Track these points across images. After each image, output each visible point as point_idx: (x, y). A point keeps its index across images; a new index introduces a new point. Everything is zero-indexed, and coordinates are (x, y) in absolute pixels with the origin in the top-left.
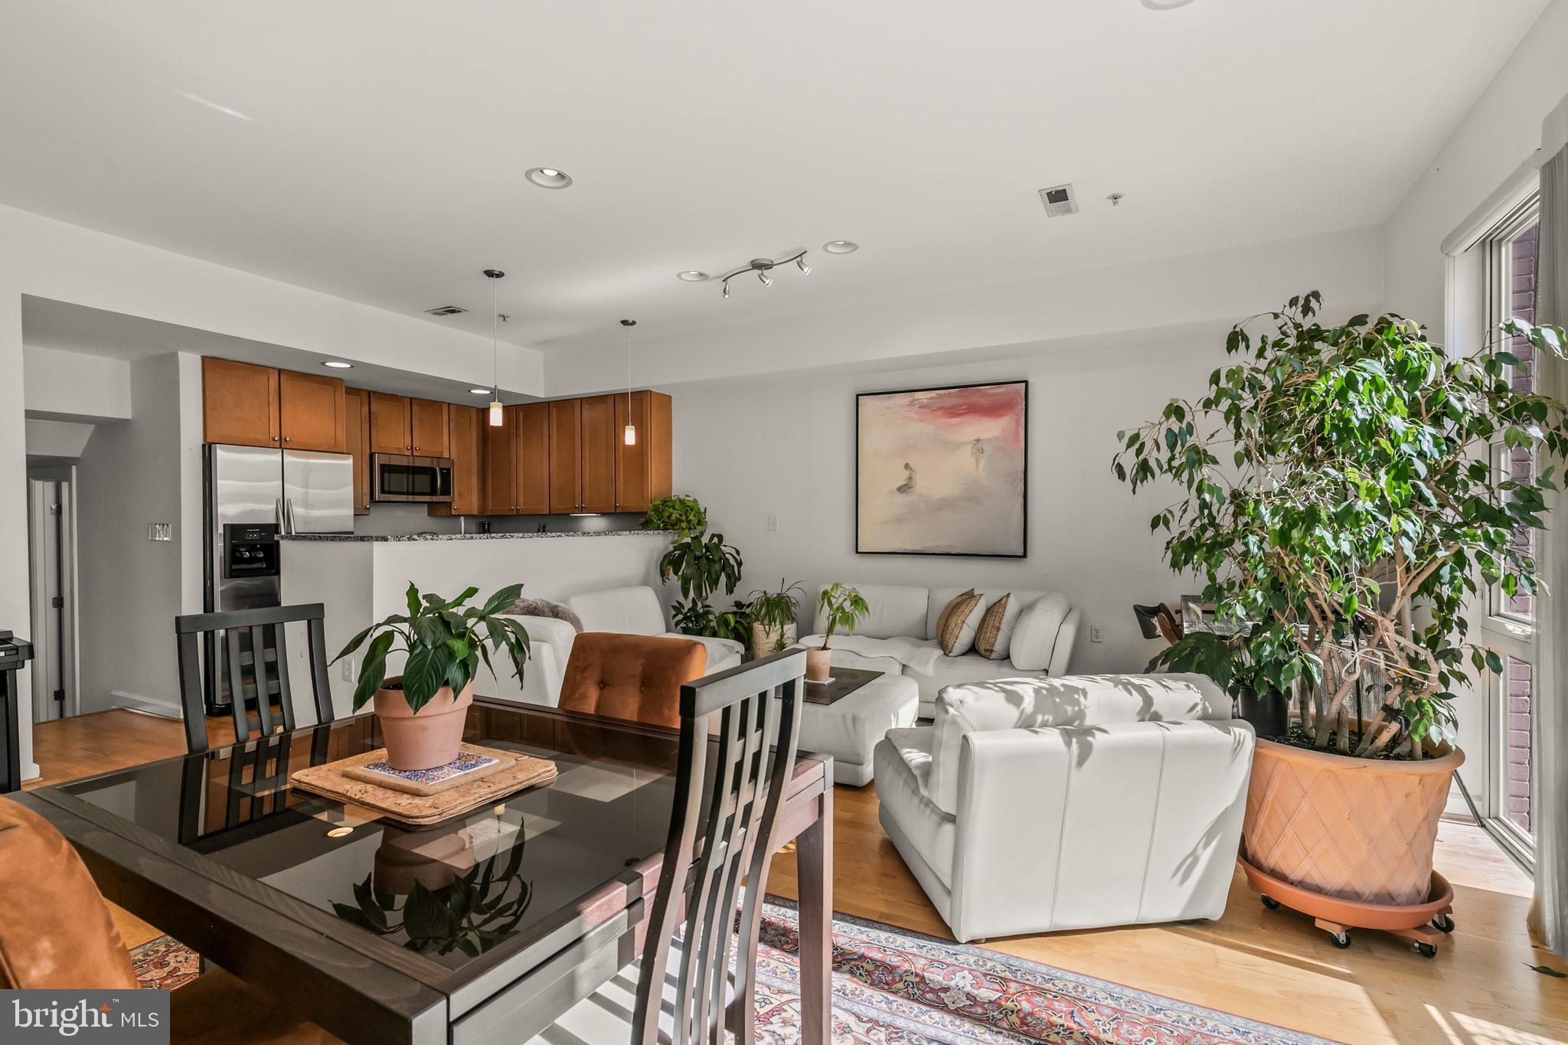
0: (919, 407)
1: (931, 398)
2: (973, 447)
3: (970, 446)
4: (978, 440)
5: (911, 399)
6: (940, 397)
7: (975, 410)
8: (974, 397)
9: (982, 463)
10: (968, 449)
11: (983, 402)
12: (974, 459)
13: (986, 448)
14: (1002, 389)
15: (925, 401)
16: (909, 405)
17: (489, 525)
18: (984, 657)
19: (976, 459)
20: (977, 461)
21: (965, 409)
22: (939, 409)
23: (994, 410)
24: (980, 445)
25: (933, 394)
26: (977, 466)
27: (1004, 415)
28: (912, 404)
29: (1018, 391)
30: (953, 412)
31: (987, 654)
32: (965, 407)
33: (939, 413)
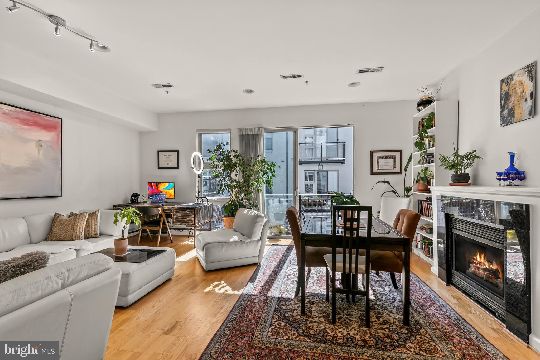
1: (11, 111)
2: (36, 143)
4: (39, 140)
6: (17, 112)
7: (36, 124)
8: (37, 118)
9: (41, 152)
10: (34, 144)
11: (42, 122)
12: (37, 149)
13: (43, 145)
14: (51, 119)
15: (6, 111)
18: (96, 237)
19: (38, 149)
20: (39, 151)
21: (32, 123)
22: (17, 118)
23: (48, 127)
24: (40, 143)
25: (12, 108)
26: (39, 153)
27: (52, 131)
29: (58, 122)
30: (24, 122)
31: (96, 236)
33: (17, 120)
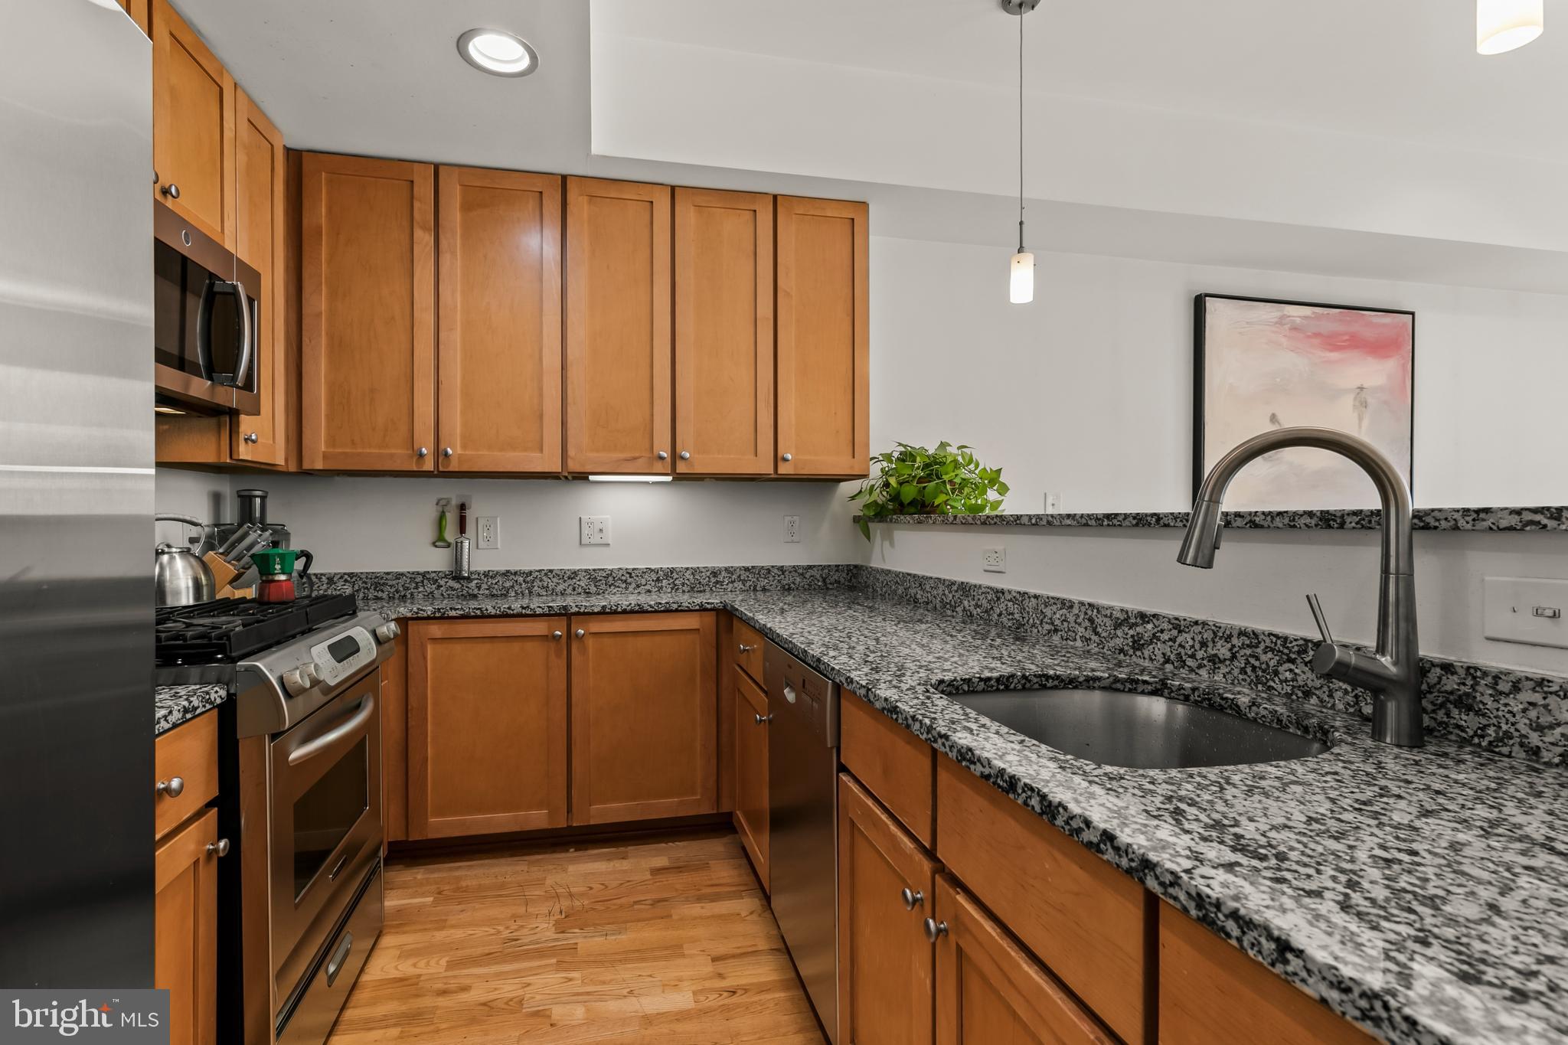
0: (1290, 329)
1: (1306, 318)
2: (1355, 399)
3: (1352, 396)
4: (1361, 388)
5: (1279, 314)
6: (1318, 317)
7: (1357, 343)
8: (1358, 324)
9: (1366, 423)
10: (1349, 401)
11: (1365, 334)
12: (1356, 414)
13: (1370, 400)
14: (1388, 319)
15: (1298, 320)
16: (1276, 323)
17: (263, 498)
19: (1359, 415)
20: (1360, 419)
21: (1347, 340)
22: (1317, 335)
23: (1379, 348)
24: (1362, 395)
25: (1307, 311)
26: (1360, 427)
27: (1387, 357)
28: (1281, 321)
29: (1405, 325)
30: (1332, 342)
32: (1346, 337)
33: (1316, 341)
